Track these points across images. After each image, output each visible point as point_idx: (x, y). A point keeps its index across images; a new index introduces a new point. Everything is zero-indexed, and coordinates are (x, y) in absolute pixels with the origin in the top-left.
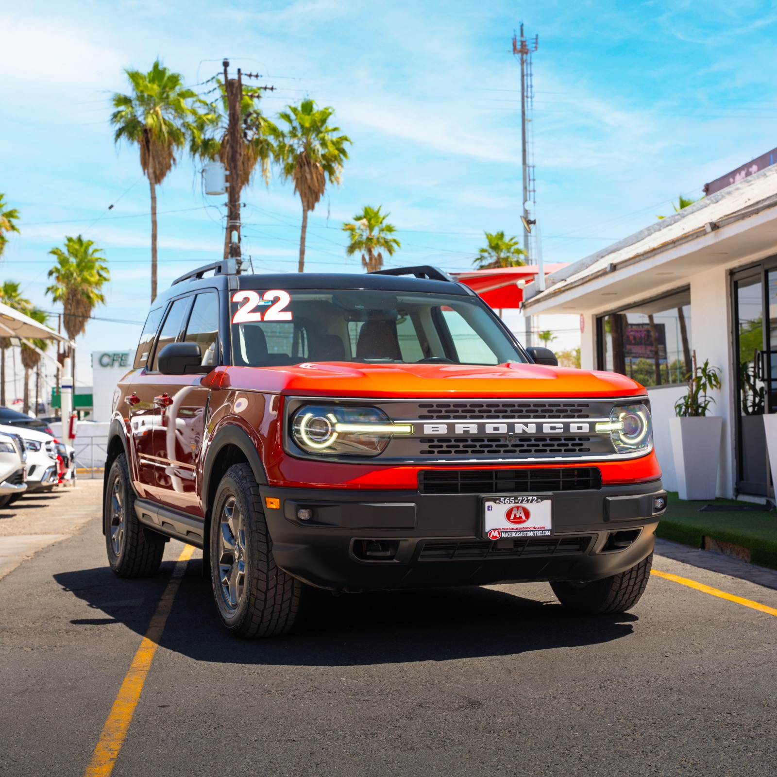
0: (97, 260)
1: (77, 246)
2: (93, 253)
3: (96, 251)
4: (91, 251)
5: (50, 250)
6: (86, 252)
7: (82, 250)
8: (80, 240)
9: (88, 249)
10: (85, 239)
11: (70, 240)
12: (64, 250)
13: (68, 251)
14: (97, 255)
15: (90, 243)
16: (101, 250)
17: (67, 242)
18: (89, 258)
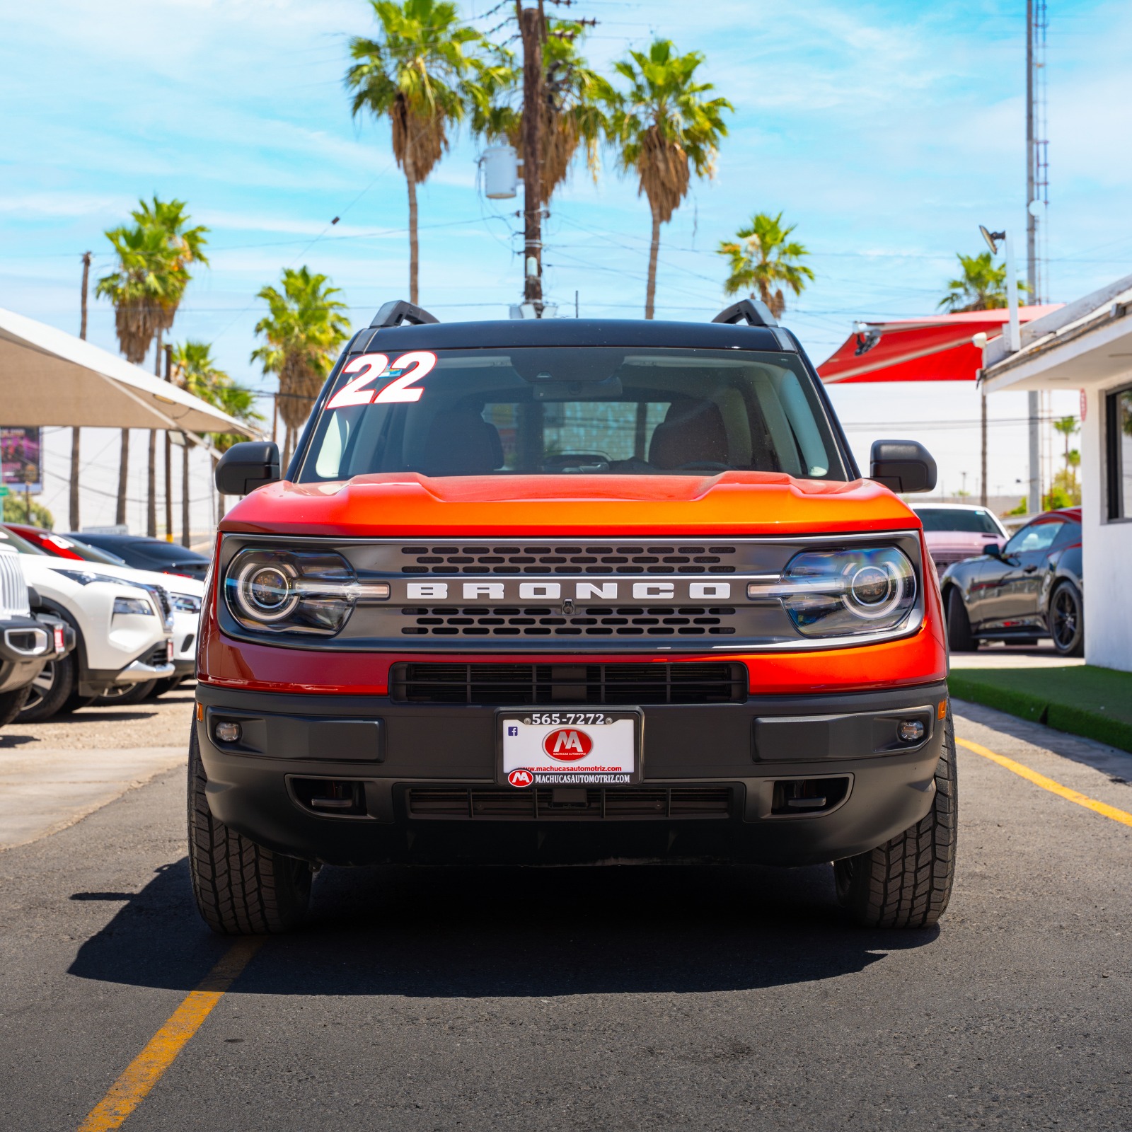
0: (331, 305)
1: (300, 283)
2: (325, 295)
3: (330, 291)
4: (322, 291)
5: (259, 291)
6: (315, 292)
7: (309, 290)
8: (304, 274)
9: (318, 288)
10: (313, 272)
11: (289, 274)
12: (281, 290)
13: (287, 292)
14: (332, 298)
15: (321, 279)
16: (338, 289)
17: (284, 277)
18: (319, 303)
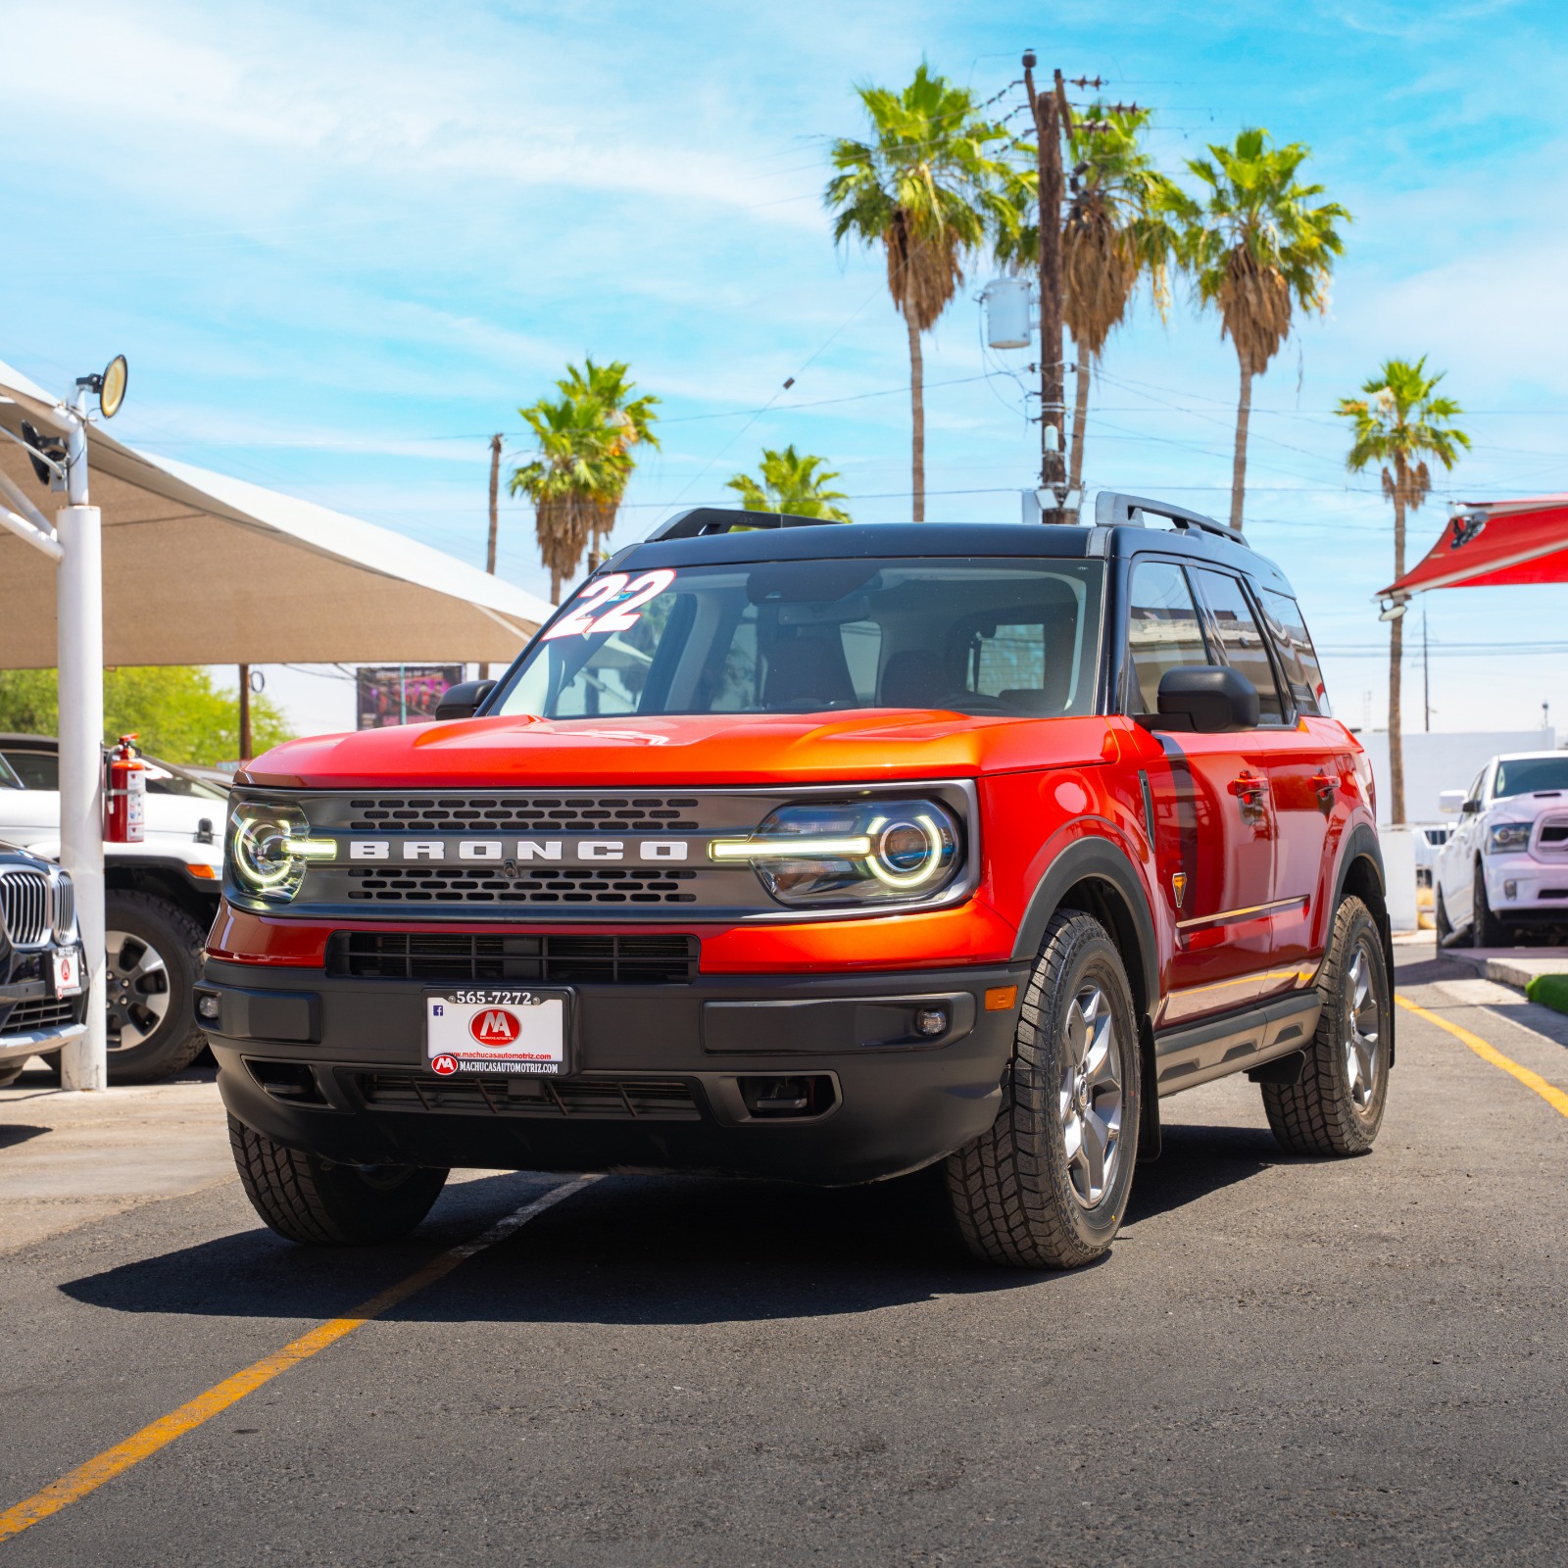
0: (827, 498)
1: (785, 468)
2: (818, 483)
3: (825, 477)
4: (813, 479)
5: (730, 480)
6: (805, 480)
7: (797, 477)
8: (791, 456)
9: (809, 475)
10: (802, 455)
11: (770, 456)
12: (759, 479)
13: (767, 480)
14: (827, 488)
15: (812, 463)
16: (836, 474)
17: (764, 460)
18: (810, 494)
